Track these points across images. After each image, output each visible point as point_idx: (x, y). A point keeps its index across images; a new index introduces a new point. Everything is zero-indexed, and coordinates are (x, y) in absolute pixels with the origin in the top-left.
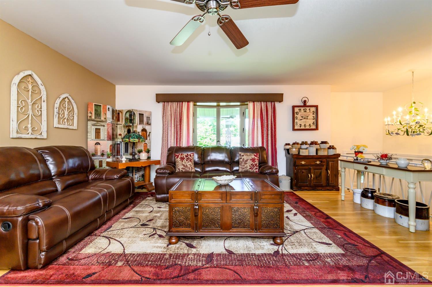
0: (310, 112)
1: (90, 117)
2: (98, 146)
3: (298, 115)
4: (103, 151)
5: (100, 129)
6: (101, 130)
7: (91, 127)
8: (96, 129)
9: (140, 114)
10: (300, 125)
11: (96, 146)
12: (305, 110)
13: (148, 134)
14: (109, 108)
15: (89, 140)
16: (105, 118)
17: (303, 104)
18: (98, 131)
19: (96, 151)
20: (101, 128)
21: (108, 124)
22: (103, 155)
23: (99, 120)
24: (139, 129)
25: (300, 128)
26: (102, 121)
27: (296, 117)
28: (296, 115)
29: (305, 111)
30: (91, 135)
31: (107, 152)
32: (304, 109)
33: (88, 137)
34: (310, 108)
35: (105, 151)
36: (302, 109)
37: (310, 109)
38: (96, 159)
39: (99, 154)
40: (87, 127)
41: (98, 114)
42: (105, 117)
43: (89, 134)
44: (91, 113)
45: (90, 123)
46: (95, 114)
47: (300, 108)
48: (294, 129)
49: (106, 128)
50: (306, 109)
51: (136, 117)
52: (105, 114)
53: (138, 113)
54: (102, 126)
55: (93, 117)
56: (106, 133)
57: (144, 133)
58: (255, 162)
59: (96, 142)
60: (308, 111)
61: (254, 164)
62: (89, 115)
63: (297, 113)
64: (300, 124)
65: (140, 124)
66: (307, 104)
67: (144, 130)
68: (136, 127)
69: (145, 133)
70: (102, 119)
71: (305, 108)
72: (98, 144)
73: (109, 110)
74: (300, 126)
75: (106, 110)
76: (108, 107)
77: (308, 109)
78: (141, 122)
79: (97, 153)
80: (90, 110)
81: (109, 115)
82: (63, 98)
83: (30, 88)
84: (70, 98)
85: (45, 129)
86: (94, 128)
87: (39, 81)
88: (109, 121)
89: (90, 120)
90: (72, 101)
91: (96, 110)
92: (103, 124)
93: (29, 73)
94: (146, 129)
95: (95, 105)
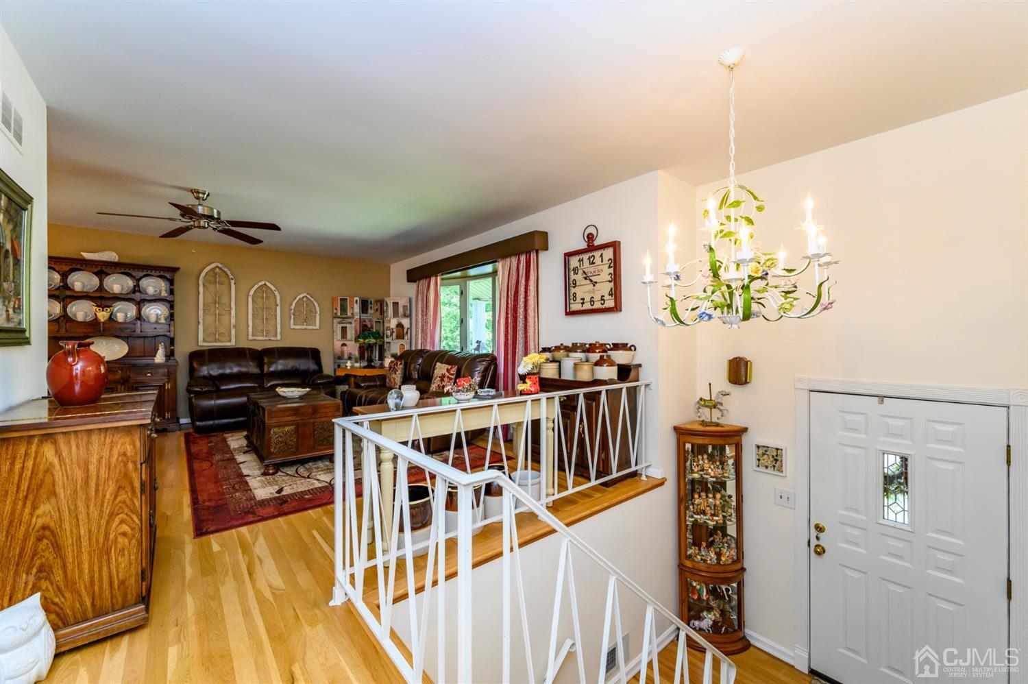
0: (602, 261)
1: (336, 314)
2: (345, 348)
3: (577, 274)
5: (346, 327)
6: (348, 328)
7: (337, 326)
8: (342, 327)
9: (393, 303)
10: (581, 299)
12: (592, 259)
13: (405, 330)
14: (357, 301)
15: (335, 340)
16: (352, 314)
17: (586, 244)
18: (344, 330)
19: (342, 352)
20: (348, 325)
21: (356, 321)
23: (345, 316)
24: (393, 323)
25: (582, 309)
26: (349, 318)
27: (574, 280)
28: (573, 277)
29: (593, 263)
30: (337, 335)
32: (589, 259)
33: (335, 337)
34: (602, 251)
35: (353, 353)
36: (585, 257)
37: (601, 256)
39: (346, 357)
40: (333, 325)
41: (344, 310)
42: (351, 312)
43: (334, 334)
44: (336, 309)
45: (336, 321)
46: (341, 309)
47: (581, 257)
48: (569, 313)
49: (353, 325)
50: (593, 256)
51: (389, 308)
52: (352, 308)
53: (392, 301)
54: (348, 323)
55: (339, 314)
56: (353, 332)
57: (400, 330)
58: (443, 382)
59: (342, 342)
60: (598, 260)
61: (441, 386)
63: (575, 270)
64: (583, 297)
65: (394, 317)
66: (597, 243)
67: (400, 325)
68: (390, 321)
69: (401, 329)
70: (349, 314)
71: (591, 255)
72: (344, 345)
73: (357, 303)
74: (583, 303)
75: (353, 304)
76: (355, 299)
77: (597, 254)
78: (396, 314)
79: (343, 356)
80: (335, 305)
81: (357, 308)
82: (300, 299)
83: (265, 295)
84: (309, 296)
85: (279, 331)
86: (340, 326)
87: (273, 288)
88: (357, 317)
89: (336, 317)
90: (312, 299)
91: (341, 305)
92: (349, 320)
93: (263, 283)
94: (403, 323)
95: (340, 299)
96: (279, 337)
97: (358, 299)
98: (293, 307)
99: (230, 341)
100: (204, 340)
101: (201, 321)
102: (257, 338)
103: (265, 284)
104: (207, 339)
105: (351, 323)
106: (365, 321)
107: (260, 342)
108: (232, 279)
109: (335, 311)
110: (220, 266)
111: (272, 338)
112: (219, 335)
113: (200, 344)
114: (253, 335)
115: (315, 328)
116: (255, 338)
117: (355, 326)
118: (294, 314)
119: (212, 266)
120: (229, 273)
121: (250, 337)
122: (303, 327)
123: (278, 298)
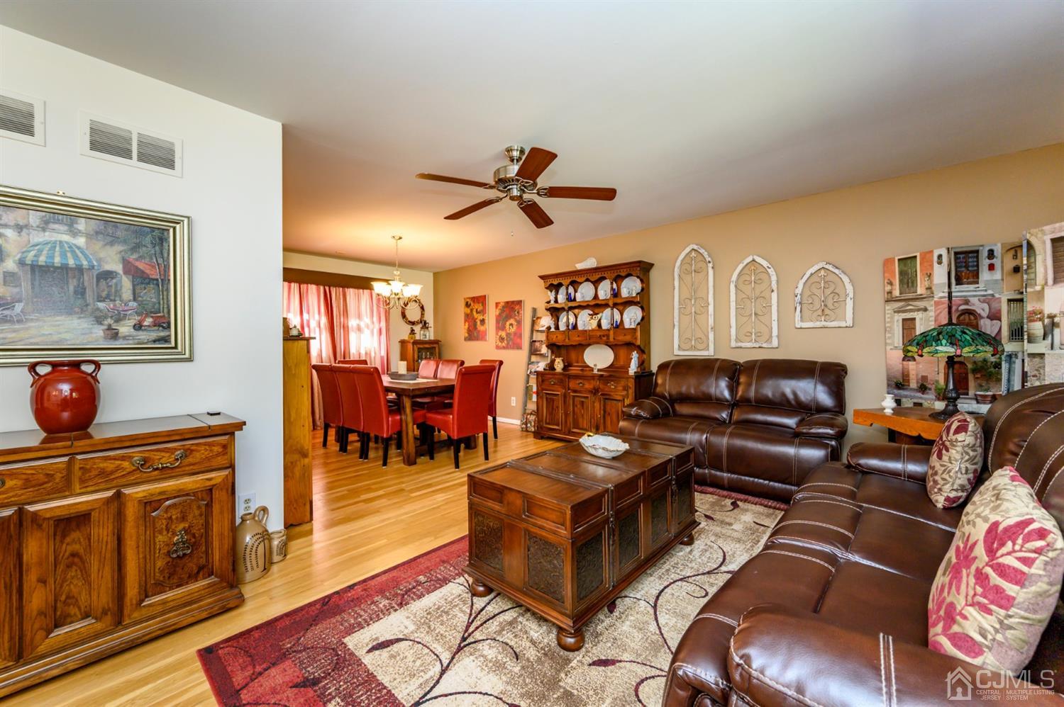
1: (890, 293)
2: (912, 365)
4: (924, 378)
5: (914, 319)
6: (918, 321)
7: (892, 318)
8: (904, 320)
11: (905, 363)
14: (940, 256)
15: (888, 348)
16: (929, 288)
18: (908, 326)
19: (905, 375)
20: (918, 316)
21: (937, 304)
22: (923, 388)
23: (911, 296)
26: (920, 298)
30: (892, 337)
31: (937, 381)
33: (888, 342)
35: (932, 376)
38: (906, 397)
39: (913, 385)
40: (885, 318)
41: (908, 280)
42: (927, 284)
43: (888, 335)
44: (891, 283)
45: (890, 308)
46: (901, 281)
49: (932, 314)
52: (930, 276)
54: (919, 310)
55: (896, 293)
70: (921, 290)
72: (908, 358)
73: (940, 263)
75: (932, 266)
76: (938, 252)
79: (908, 381)
80: (887, 275)
81: (940, 275)
82: (812, 274)
83: (753, 278)
84: (830, 267)
85: (775, 332)
86: (899, 318)
87: (765, 263)
88: (941, 293)
89: (890, 299)
90: (836, 271)
91: (902, 273)
92: (921, 304)
93: (750, 259)
95: (899, 260)
96: (775, 343)
97: (944, 252)
98: (799, 291)
99: (707, 348)
100: (680, 348)
101: (676, 323)
102: (743, 345)
103: (754, 260)
104: (683, 346)
105: (925, 310)
106: (967, 302)
107: (743, 350)
108: (709, 262)
109: (888, 288)
110: (695, 247)
111: (764, 345)
112: (695, 340)
113: (675, 354)
114: (737, 340)
115: (843, 324)
116: (740, 344)
117: (936, 317)
118: (800, 303)
119: (688, 250)
120: (705, 254)
121: (733, 344)
122: (818, 324)
123: (774, 278)
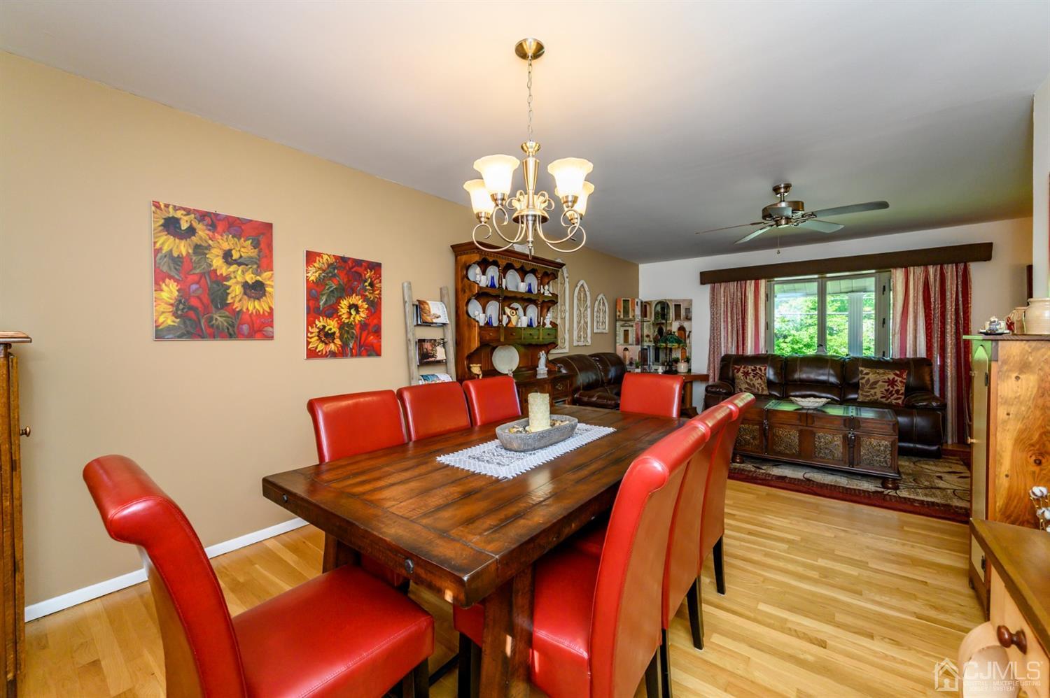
1: (619, 316)
2: (627, 352)
4: (631, 359)
5: (628, 331)
6: (630, 332)
7: (620, 329)
8: (624, 330)
9: (675, 305)
11: (624, 351)
13: (687, 334)
14: (637, 302)
15: (618, 344)
16: (634, 316)
18: (626, 333)
19: (625, 358)
20: (630, 329)
21: (636, 324)
22: (631, 363)
23: (627, 319)
24: (675, 327)
26: (630, 320)
30: (619, 339)
31: (636, 360)
33: (617, 341)
35: (634, 358)
40: (616, 329)
41: (626, 312)
42: (633, 314)
43: (617, 338)
44: (620, 311)
45: (618, 324)
46: (624, 311)
49: (634, 328)
51: (671, 311)
52: (634, 310)
53: (673, 304)
54: (629, 326)
55: (622, 317)
56: (634, 336)
57: (681, 334)
58: (895, 387)
59: (624, 347)
61: (892, 391)
62: (618, 314)
65: (676, 319)
67: (682, 329)
68: (671, 324)
69: (682, 332)
70: (631, 317)
72: (626, 349)
73: (637, 305)
75: (635, 306)
76: (636, 300)
78: (678, 316)
79: (626, 361)
80: (618, 307)
81: (638, 310)
83: (582, 297)
84: (604, 298)
85: (590, 336)
86: (622, 329)
87: (587, 287)
88: (638, 319)
89: (619, 320)
90: (605, 301)
91: (624, 307)
92: (631, 323)
93: (582, 282)
94: (685, 326)
95: (624, 300)
97: (638, 300)
102: (582, 343)
103: (583, 284)
105: (632, 326)
111: (586, 344)
115: (605, 332)
117: (636, 329)
121: (575, 343)
122: (601, 331)
